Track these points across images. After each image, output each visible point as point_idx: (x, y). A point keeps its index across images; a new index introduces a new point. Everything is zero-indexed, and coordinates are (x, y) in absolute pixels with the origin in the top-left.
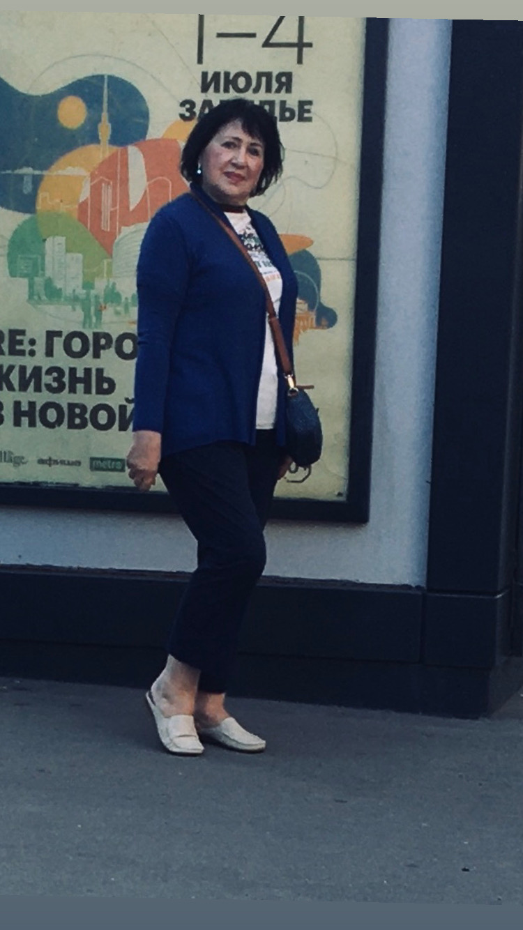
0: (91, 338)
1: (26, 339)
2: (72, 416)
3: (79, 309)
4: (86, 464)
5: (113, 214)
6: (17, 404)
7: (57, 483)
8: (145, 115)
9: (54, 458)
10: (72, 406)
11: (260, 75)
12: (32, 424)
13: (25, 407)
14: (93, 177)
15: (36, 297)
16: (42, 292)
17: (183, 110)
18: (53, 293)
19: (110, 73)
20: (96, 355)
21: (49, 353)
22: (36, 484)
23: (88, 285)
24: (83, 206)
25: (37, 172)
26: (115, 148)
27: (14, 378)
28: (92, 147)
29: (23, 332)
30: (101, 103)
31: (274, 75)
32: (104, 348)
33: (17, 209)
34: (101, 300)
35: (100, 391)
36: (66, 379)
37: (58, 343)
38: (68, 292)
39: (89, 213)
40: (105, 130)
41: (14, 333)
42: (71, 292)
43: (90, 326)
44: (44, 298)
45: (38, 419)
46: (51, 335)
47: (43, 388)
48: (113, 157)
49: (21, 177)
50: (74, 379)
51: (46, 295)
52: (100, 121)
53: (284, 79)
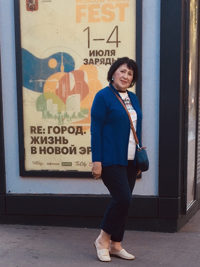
0: (61, 128)
1: (42, 129)
2: (56, 150)
3: (57, 120)
4: (61, 164)
5: (66, 92)
6: (40, 148)
7: (53, 170)
8: (74, 64)
9: (51, 163)
10: (56, 148)
11: (106, 51)
12: (45, 153)
13: (43, 148)
14: (59, 82)
15: (45, 117)
16: (46, 115)
17: (84, 62)
18: (49, 115)
19: (63, 52)
20: (62, 133)
21: (49, 133)
22: (47, 170)
23: (59, 113)
24: (57, 90)
25: (44, 81)
26: (66, 73)
27: (39, 140)
28: (59, 73)
29: (41, 127)
30: (61, 60)
31: (110, 51)
32: (64, 131)
33: (38, 92)
34: (63, 117)
35: (64, 143)
36: (54, 140)
37: (51, 130)
38: (54, 115)
39: (59, 92)
40: (62, 68)
41: (39, 127)
42: (55, 115)
43: (60, 125)
44: (47, 117)
45: (46, 152)
46: (49, 128)
47: (48, 143)
48: (65, 76)
49: (39, 82)
50: (56, 140)
51: (47, 116)
52: (61, 65)
53: (113, 52)
